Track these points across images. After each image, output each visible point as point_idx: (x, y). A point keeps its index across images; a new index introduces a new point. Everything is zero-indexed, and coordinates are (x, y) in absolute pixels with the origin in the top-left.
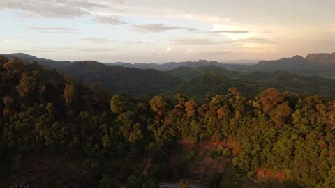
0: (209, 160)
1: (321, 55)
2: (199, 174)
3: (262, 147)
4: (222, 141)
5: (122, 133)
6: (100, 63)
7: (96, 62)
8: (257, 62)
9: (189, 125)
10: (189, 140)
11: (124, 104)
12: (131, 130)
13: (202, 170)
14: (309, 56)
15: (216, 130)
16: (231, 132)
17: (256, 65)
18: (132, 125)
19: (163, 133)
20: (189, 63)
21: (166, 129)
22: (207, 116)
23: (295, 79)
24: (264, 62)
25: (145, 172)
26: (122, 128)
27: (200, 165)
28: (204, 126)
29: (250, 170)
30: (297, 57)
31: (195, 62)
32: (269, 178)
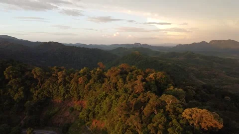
0: (67, 114)
1: (220, 41)
2: (59, 124)
3: (96, 104)
4: (79, 99)
5: (10, 93)
6: (60, 44)
7: (57, 43)
8: (176, 46)
9: (58, 89)
10: (58, 100)
11: (13, 73)
12: (17, 91)
13: (61, 121)
14: (211, 42)
15: (75, 92)
16: (85, 93)
17: (175, 47)
18: (18, 88)
19: (39, 94)
20: (128, 45)
21: (42, 91)
22: (72, 82)
23: (198, 58)
24: (180, 45)
25: (22, 122)
26: (10, 90)
27: (61, 117)
28: (68, 89)
29: (88, 121)
30: (203, 42)
31: (132, 44)
32: (97, 127)
